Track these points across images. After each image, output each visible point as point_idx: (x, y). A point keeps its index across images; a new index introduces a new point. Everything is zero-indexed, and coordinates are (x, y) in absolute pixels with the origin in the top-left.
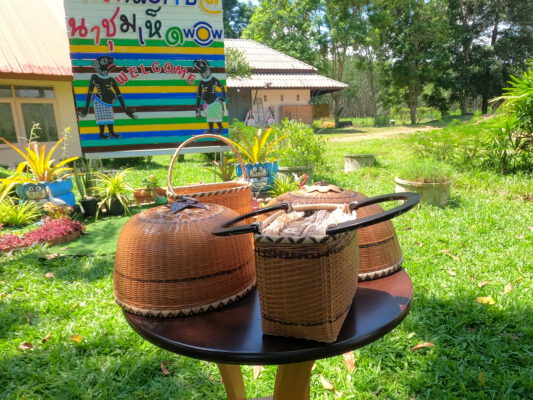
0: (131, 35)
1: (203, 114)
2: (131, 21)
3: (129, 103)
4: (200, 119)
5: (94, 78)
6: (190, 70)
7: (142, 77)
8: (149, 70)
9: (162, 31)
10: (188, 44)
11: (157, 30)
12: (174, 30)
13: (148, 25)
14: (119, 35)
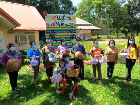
0: (58, 26)
1: (71, 41)
2: (58, 23)
4: (70, 43)
5: (50, 34)
6: (69, 33)
7: (59, 34)
8: (61, 33)
10: (69, 28)
11: (63, 25)
12: (66, 25)
13: (61, 24)
14: (56, 26)
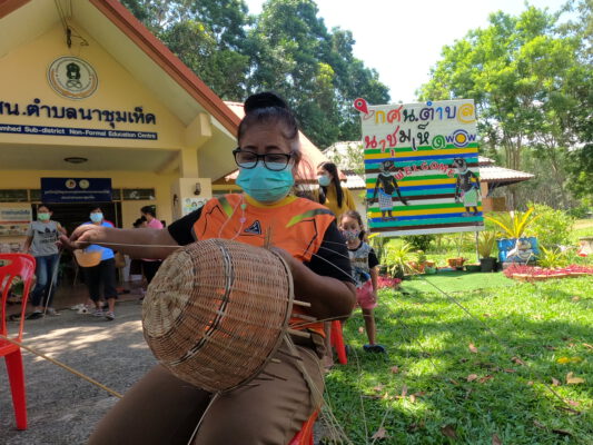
0: (407, 144)
1: (461, 200)
2: (407, 134)
3: (403, 194)
4: (458, 204)
5: (380, 176)
7: (414, 174)
8: (419, 168)
9: (429, 140)
10: (448, 147)
11: (426, 139)
12: (438, 138)
13: (419, 136)
14: (399, 145)
